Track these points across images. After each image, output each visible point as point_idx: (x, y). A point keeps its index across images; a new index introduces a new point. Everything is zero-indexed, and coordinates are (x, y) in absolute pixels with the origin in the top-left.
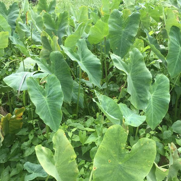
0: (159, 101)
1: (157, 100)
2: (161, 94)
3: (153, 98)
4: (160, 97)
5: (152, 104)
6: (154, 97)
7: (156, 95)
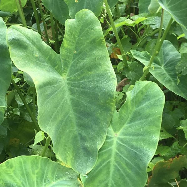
0: (129, 152)
1: (126, 149)
2: (138, 135)
3: (117, 142)
4: (134, 143)
5: (112, 159)
6: (121, 140)
7: (126, 135)
